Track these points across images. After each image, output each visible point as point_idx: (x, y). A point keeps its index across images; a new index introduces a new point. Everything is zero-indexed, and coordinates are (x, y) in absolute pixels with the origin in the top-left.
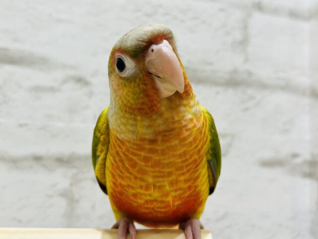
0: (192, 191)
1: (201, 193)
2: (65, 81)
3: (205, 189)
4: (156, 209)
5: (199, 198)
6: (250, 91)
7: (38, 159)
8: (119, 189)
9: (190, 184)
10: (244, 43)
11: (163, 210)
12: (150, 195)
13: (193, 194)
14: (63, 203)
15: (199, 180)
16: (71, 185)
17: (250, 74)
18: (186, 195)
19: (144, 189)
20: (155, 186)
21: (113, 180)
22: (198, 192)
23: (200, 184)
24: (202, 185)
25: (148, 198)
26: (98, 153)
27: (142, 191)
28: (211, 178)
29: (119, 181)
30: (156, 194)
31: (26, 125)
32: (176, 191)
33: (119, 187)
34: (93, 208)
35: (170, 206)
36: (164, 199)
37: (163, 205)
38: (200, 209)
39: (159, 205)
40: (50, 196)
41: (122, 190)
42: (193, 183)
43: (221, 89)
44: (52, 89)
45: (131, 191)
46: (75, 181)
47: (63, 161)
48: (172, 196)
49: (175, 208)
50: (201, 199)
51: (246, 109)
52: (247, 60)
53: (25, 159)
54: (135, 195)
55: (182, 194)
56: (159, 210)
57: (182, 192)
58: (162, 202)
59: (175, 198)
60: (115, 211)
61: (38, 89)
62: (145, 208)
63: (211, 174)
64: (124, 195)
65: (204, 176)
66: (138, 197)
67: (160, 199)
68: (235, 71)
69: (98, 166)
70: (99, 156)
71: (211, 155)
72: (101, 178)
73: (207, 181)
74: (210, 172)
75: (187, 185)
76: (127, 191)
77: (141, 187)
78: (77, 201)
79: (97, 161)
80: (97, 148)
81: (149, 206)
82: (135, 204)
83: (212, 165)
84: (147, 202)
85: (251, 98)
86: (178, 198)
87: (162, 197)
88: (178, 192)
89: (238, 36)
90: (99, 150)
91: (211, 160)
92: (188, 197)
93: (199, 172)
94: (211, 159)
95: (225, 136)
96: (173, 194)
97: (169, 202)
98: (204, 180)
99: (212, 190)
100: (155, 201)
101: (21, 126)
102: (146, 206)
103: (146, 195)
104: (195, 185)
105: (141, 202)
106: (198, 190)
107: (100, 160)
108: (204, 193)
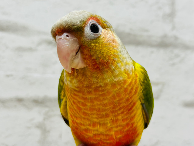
0: (129, 127)
1: (138, 128)
2: (40, 44)
3: (141, 125)
4: (103, 140)
5: (136, 132)
6: (176, 51)
7: (20, 100)
8: (75, 125)
9: (128, 121)
10: (172, 15)
11: (109, 142)
12: (97, 130)
13: (131, 129)
14: (38, 133)
15: (135, 119)
16: (44, 119)
17: (176, 38)
18: (125, 130)
19: (92, 126)
20: (100, 124)
21: (72, 118)
22: (134, 127)
23: (136, 122)
24: (137, 123)
25: (96, 132)
26: (62, 97)
27: (91, 128)
28: (145, 116)
29: (75, 119)
30: (101, 130)
31: (12, 75)
32: (117, 127)
33: (75, 124)
34: (60, 136)
35: (113, 138)
36: (108, 133)
37: (108, 138)
38: (137, 139)
39: (104, 138)
40: (29, 128)
41: (77, 126)
42: (130, 121)
43: (154, 50)
44: (30, 50)
45: (83, 127)
46: (47, 117)
47: (38, 102)
48: (114, 131)
49: (118, 140)
50: (138, 133)
51: (173, 64)
52: (174, 28)
53: (11, 100)
54: (86, 130)
55: (122, 129)
56: (105, 141)
57: (121, 128)
58: (107, 135)
59: (116, 132)
60: (75, 139)
61: (20, 49)
62: (94, 140)
63: (144, 114)
64: (78, 129)
65: (139, 115)
66: (88, 132)
67: (105, 133)
68: (165, 36)
69: (62, 106)
70: (62, 99)
71: (144, 100)
72: (65, 115)
73: (142, 119)
74: (144, 112)
75: (125, 123)
76: (80, 127)
77: (90, 125)
78: (49, 131)
79: (62, 102)
80: (61, 94)
81: (97, 138)
82: (86, 137)
83: (145, 107)
84: (95, 135)
85: (177, 56)
86: (119, 132)
87: (106, 131)
88: (119, 128)
89: (167, 10)
90: (62, 95)
91: (144, 104)
92: (127, 131)
93: (134, 112)
94: (144, 102)
95: (157, 84)
96: (115, 129)
97: (112, 135)
98: (139, 118)
99: (146, 126)
100: (101, 134)
101: (8, 76)
102: (94, 138)
103: (94, 130)
104: (131, 122)
105: (91, 135)
106: (134, 126)
107: (63, 102)
108: (140, 128)
